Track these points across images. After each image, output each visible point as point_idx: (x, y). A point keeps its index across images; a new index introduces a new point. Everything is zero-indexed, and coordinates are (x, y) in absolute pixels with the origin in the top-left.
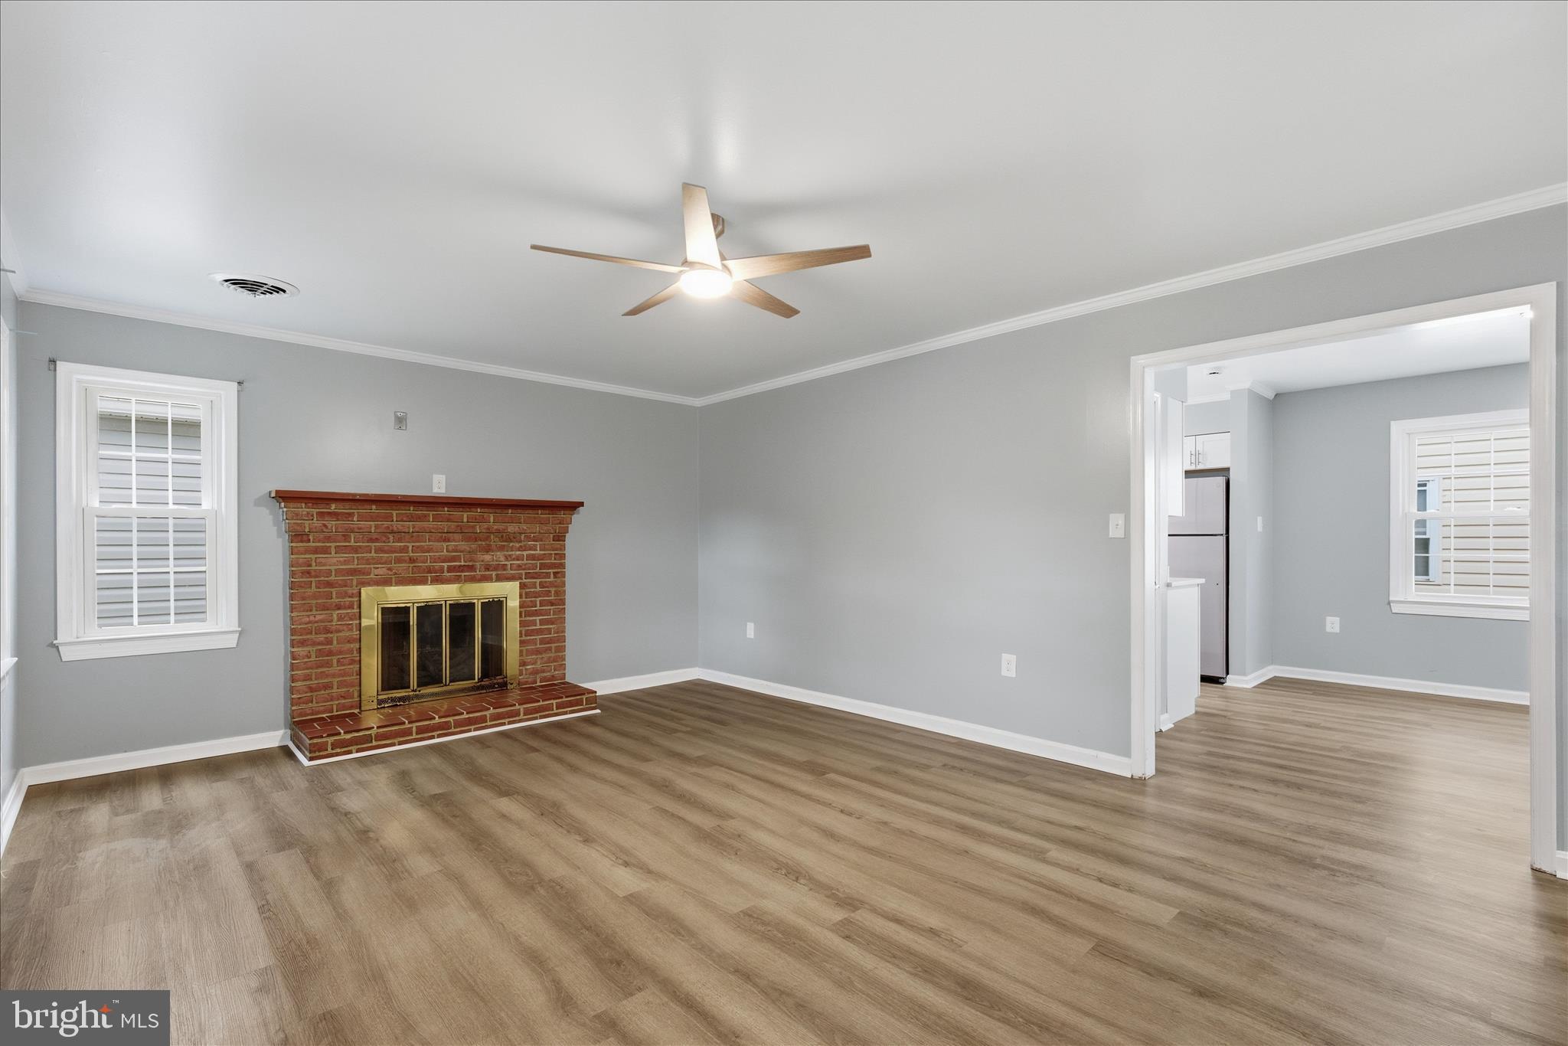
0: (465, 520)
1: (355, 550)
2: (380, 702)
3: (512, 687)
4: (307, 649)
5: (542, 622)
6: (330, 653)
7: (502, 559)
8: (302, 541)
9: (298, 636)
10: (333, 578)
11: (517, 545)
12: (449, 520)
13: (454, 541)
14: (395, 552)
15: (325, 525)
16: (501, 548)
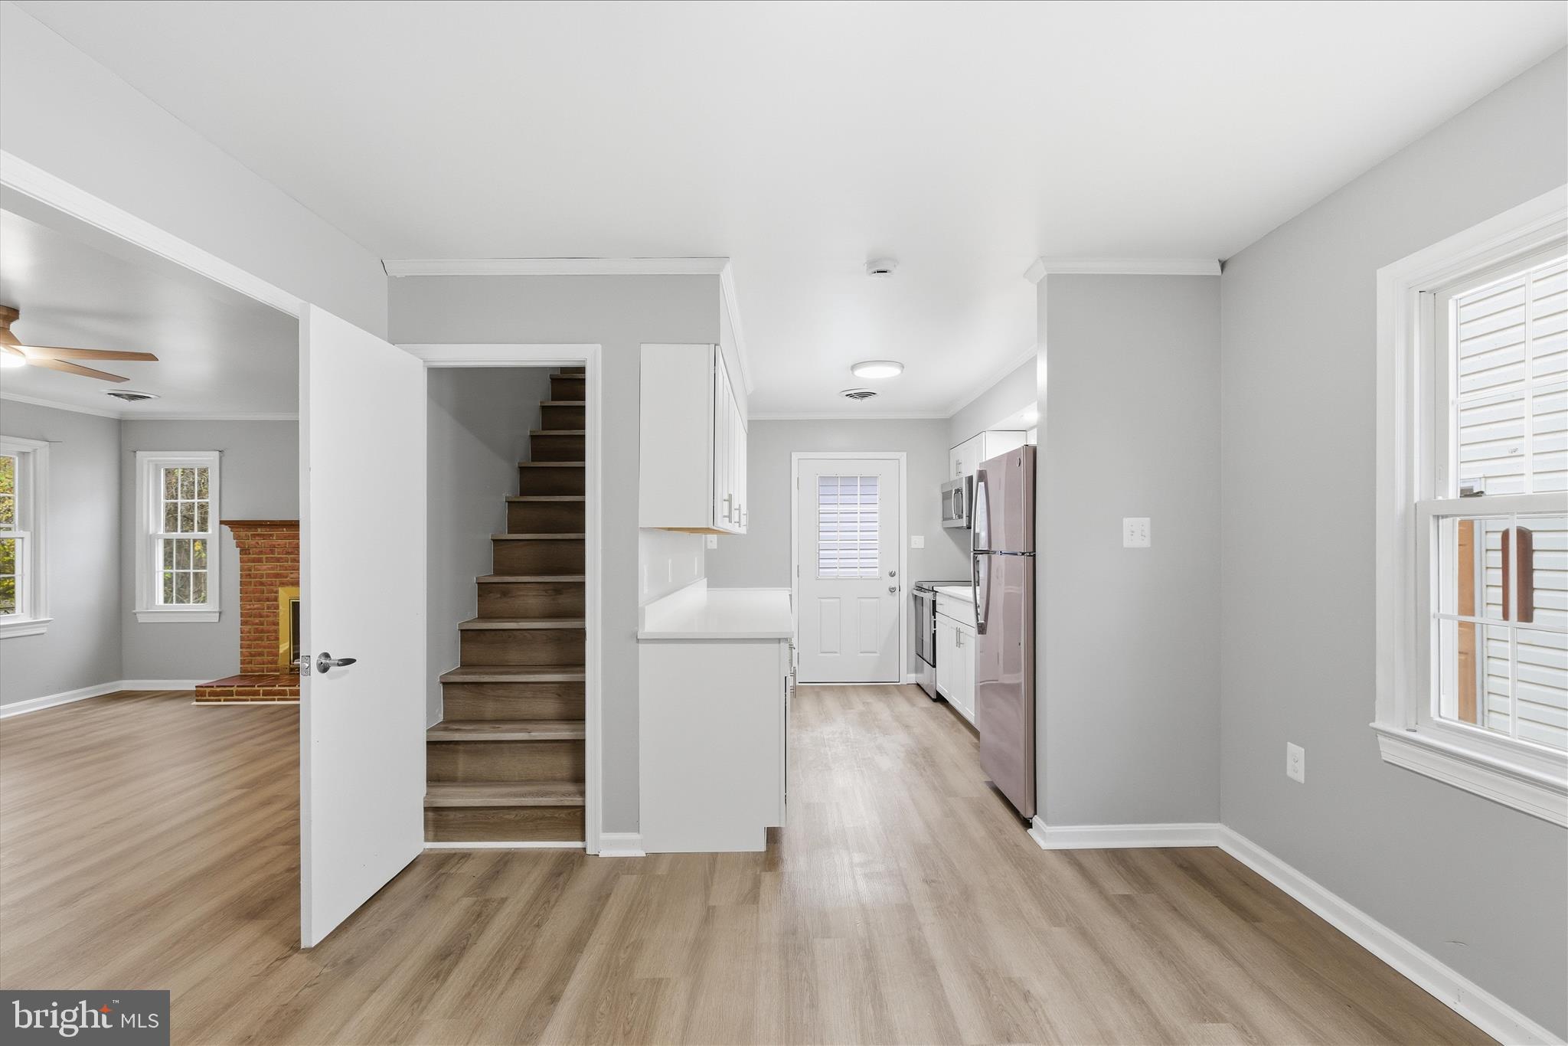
1: (278, 560)
2: (293, 669)
4: (250, 627)
6: (262, 631)
8: (246, 554)
9: (246, 618)
10: (264, 579)
15: (257, 543)
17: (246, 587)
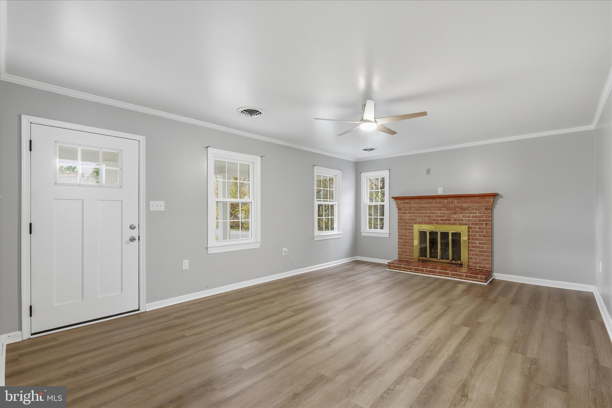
0: (446, 203)
1: (413, 213)
2: (419, 260)
3: (465, 266)
4: (402, 240)
5: (479, 243)
6: (407, 242)
7: (461, 217)
8: (400, 210)
9: (400, 237)
10: (407, 221)
11: (468, 212)
12: (440, 203)
13: (443, 210)
14: (424, 214)
15: (405, 206)
16: (461, 213)
17: (400, 224)
